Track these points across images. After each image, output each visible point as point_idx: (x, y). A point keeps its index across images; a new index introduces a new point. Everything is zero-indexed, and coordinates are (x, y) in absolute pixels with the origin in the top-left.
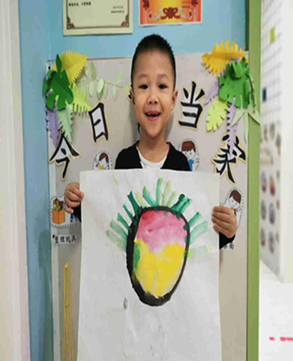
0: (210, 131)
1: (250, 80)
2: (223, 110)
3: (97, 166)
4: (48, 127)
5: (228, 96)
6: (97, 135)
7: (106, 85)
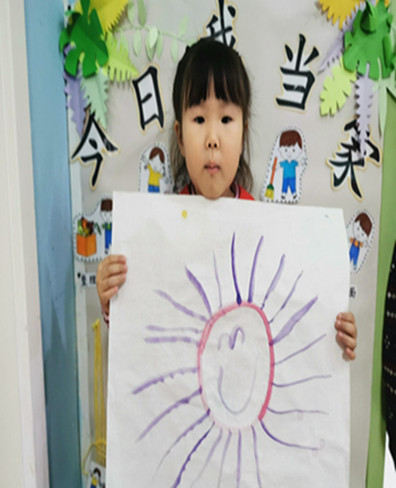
0: (326, 115)
3: (146, 167)
4: (68, 105)
7: (161, 37)
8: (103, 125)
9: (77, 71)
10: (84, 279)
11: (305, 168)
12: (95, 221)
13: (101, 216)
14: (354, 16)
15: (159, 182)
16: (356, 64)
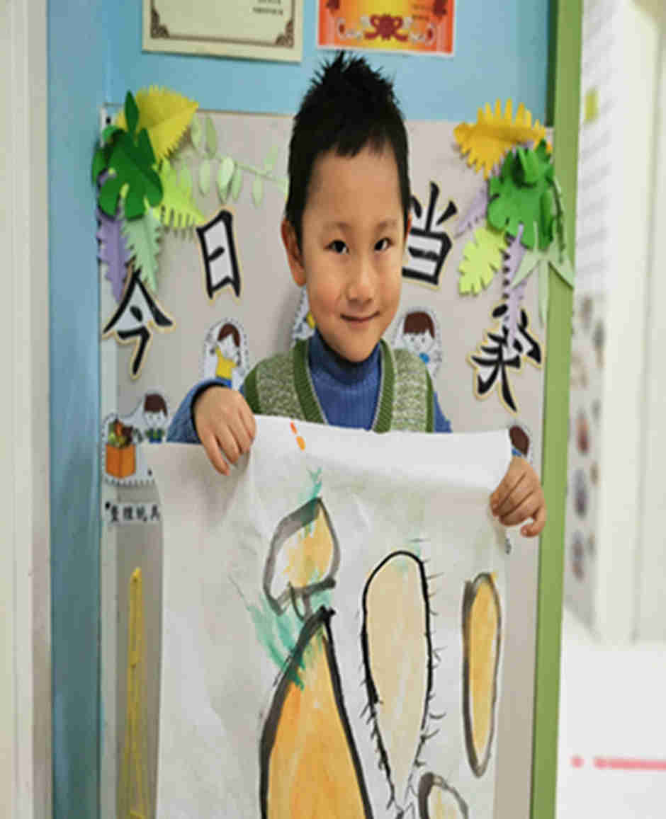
0: (466, 294)
1: (555, 192)
2: (496, 250)
3: (212, 352)
4: (102, 256)
5: (507, 222)
6: (215, 282)
7: (239, 172)
8: (151, 287)
9: (117, 210)
10: (115, 511)
13: (144, 418)
15: (231, 373)
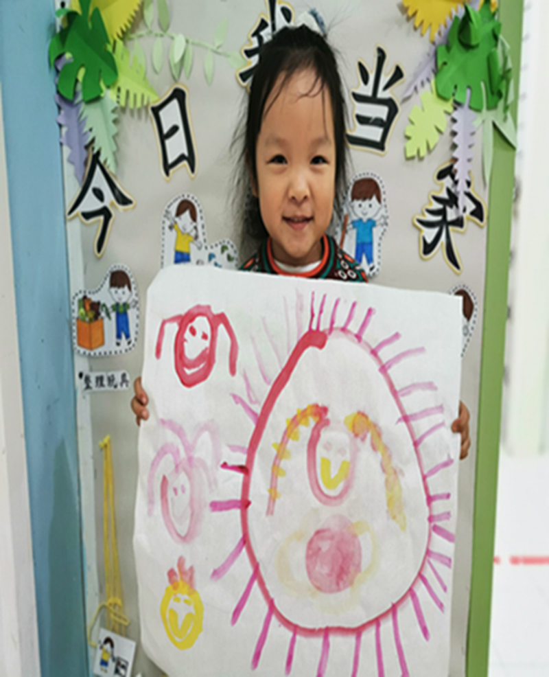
0: (412, 158)
2: (443, 113)
3: (171, 227)
4: (63, 140)
6: (171, 160)
7: (190, 47)
8: (111, 169)
9: (75, 94)
10: (87, 379)
11: (385, 230)
12: (102, 302)
13: (110, 293)
14: (450, 23)
15: (189, 247)
16: (452, 90)
